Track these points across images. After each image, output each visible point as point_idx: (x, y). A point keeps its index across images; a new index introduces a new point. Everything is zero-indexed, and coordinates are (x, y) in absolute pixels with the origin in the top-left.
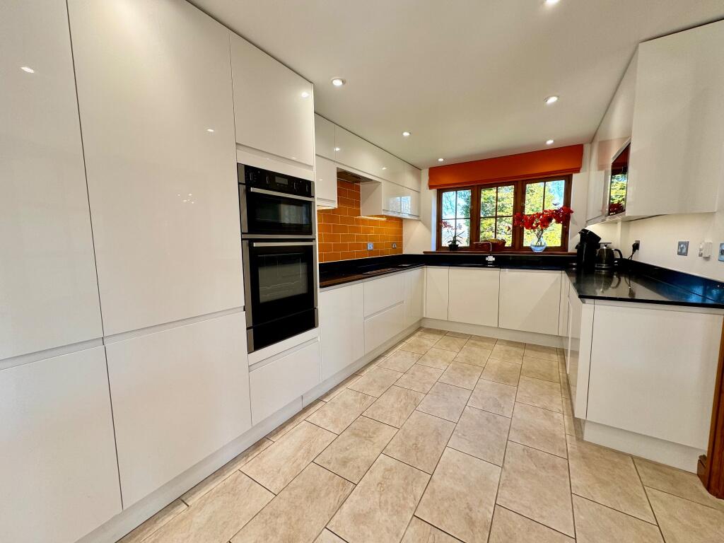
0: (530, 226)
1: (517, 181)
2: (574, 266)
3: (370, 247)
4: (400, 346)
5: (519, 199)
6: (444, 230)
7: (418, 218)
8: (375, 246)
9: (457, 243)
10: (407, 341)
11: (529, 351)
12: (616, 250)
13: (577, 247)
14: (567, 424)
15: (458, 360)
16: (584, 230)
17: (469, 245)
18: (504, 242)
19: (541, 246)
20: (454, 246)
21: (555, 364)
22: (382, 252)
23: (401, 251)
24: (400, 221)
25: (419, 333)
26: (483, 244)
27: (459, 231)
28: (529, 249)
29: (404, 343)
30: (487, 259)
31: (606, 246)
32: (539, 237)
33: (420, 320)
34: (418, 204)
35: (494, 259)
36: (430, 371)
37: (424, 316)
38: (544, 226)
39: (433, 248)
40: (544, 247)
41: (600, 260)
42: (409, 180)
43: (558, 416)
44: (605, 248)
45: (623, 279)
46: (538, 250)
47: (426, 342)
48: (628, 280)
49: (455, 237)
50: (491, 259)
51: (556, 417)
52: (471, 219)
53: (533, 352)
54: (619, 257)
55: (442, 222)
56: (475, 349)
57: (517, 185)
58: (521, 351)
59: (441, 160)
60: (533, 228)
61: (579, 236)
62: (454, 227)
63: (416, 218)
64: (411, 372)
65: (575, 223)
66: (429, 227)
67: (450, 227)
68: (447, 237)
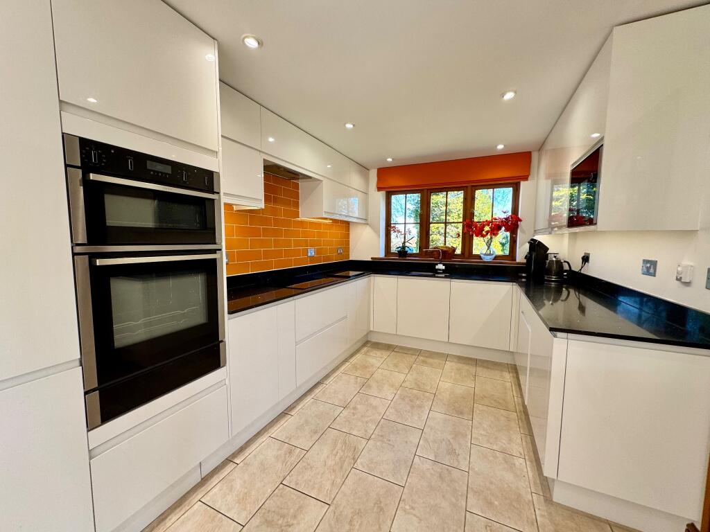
0: (480, 233)
1: (467, 187)
2: (524, 277)
3: (311, 252)
4: (343, 367)
5: (469, 205)
6: (393, 235)
7: (366, 221)
8: (318, 252)
9: (407, 249)
10: (351, 360)
11: (480, 369)
12: (565, 262)
13: (526, 258)
14: (531, 474)
15: (406, 384)
16: (532, 240)
17: (418, 251)
18: (454, 249)
19: (490, 254)
20: (403, 252)
21: (508, 385)
23: (348, 256)
24: (347, 225)
25: (365, 349)
26: (433, 251)
27: (408, 237)
28: (479, 257)
29: (347, 364)
30: (437, 267)
31: (555, 257)
32: (489, 245)
33: (367, 334)
34: (365, 205)
35: (444, 267)
36: (375, 402)
37: (372, 329)
38: (494, 234)
39: (381, 255)
40: (494, 256)
41: (549, 272)
42: (356, 180)
43: (519, 462)
44: (554, 259)
45: (572, 291)
46: (488, 259)
47: (372, 361)
48: (577, 294)
49: (404, 242)
50: (441, 267)
51: (517, 463)
52: (421, 224)
53: (485, 370)
54: (568, 269)
55: (390, 226)
56: (426, 369)
57: (467, 190)
58: (472, 369)
59: (390, 160)
60: (483, 236)
61: (527, 246)
62: (403, 233)
63: (363, 222)
64: (352, 405)
65: (523, 232)
66: (377, 232)
67: (399, 231)
68: (396, 243)
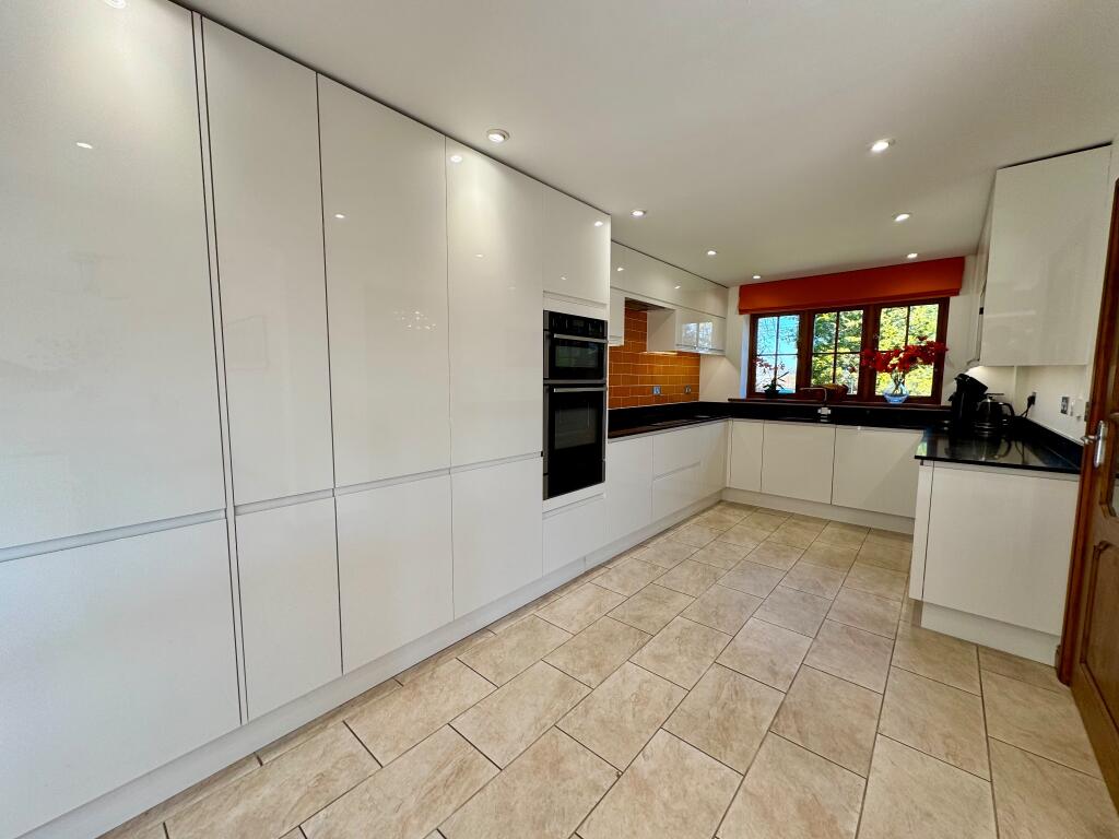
0: (884, 367)
1: (867, 305)
3: (656, 391)
4: (695, 520)
5: (870, 329)
6: (759, 370)
7: (721, 353)
8: (664, 390)
9: (778, 388)
12: (1006, 404)
13: (952, 399)
15: (772, 539)
16: (962, 375)
17: (794, 391)
18: (846, 389)
19: (901, 395)
20: (772, 391)
22: (671, 400)
23: (697, 396)
24: (696, 358)
25: (720, 507)
26: (815, 391)
27: (781, 372)
28: (882, 398)
30: (819, 411)
31: (991, 398)
32: (898, 383)
33: (721, 491)
34: (722, 332)
35: (829, 412)
36: (734, 548)
37: (727, 485)
38: (905, 368)
39: (742, 394)
40: (905, 397)
41: (981, 417)
42: (712, 303)
44: (989, 401)
45: (1014, 445)
46: (895, 401)
47: (728, 517)
49: (775, 380)
50: (825, 411)
51: (891, 604)
52: (800, 356)
54: (1010, 414)
55: (756, 360)
56: (797, 530)
57: (868, 310)
58: (862, 536)
59: (757, 277)
60: (889, 371)
61: (956, 383)
62: (773, 366)
63: (719, 354)
64: (709, 548)
65: (952, 365)
66: (737, 366)
67: (767, 365)
68: (763, 380)
